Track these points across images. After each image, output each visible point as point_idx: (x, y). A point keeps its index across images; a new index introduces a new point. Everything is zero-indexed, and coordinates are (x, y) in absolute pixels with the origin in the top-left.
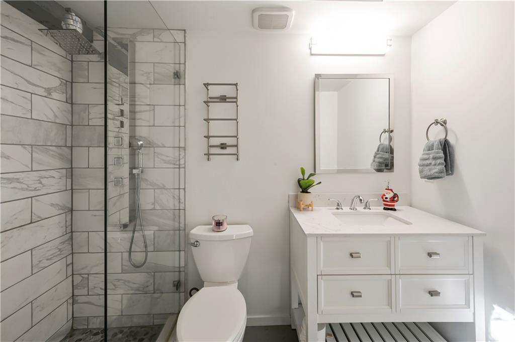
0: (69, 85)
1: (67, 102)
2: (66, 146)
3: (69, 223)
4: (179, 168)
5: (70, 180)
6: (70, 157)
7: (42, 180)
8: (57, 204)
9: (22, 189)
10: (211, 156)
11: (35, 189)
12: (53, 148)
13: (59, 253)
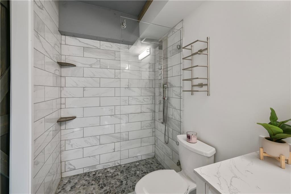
0: (154, 64)
1: (153, 71)
2: (153, 88)
3: (154, 116)
4: (181, 98)
5: (154, 100)
6: (154, 91)
7: (144, 99)
8: (149, 108)
9: (138, 102)
10: (194, 92)
11: (142, 102)
12: (148, 88)
13: (150, 126)
